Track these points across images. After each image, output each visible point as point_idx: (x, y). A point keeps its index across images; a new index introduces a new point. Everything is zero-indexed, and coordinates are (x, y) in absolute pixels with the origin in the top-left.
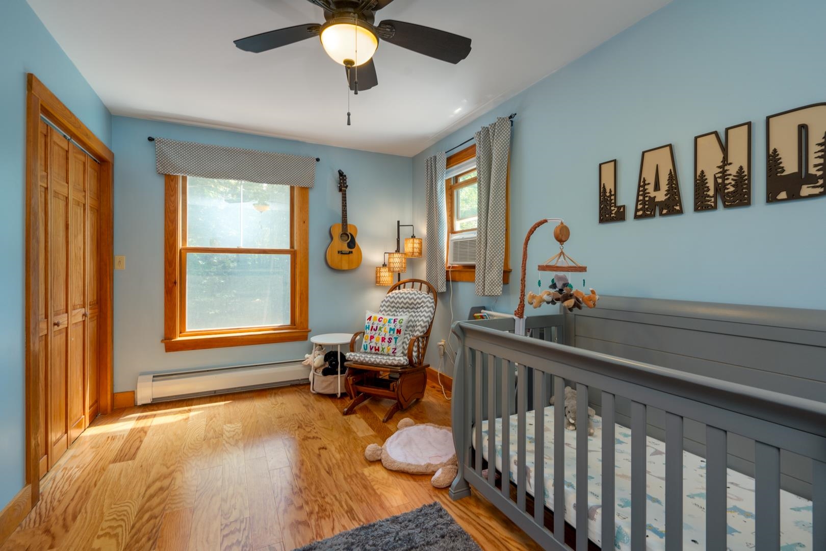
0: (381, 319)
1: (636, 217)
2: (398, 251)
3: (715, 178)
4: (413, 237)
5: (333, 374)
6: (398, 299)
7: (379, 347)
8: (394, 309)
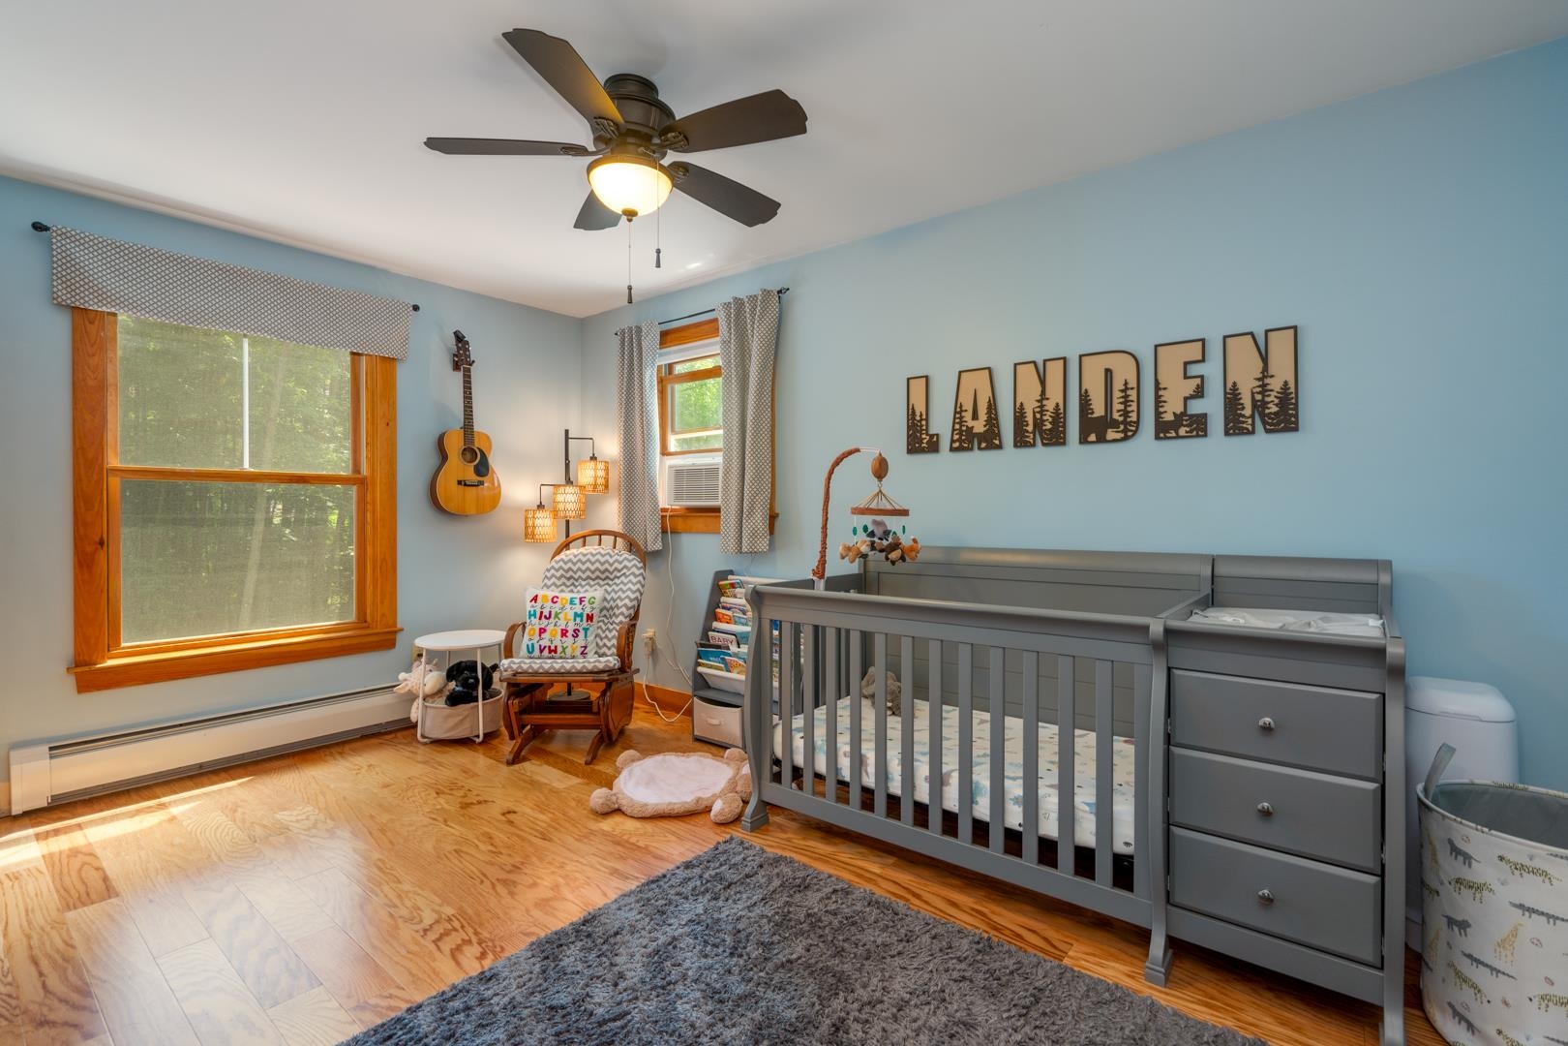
0: (555, 599)
1: (952, 449)
2: (569, 482)
3: (1034, 413)
4: (593, 458)
5: (468, 702)
6: (579, 565)
7: (556, 647)
8: (572, 581)
